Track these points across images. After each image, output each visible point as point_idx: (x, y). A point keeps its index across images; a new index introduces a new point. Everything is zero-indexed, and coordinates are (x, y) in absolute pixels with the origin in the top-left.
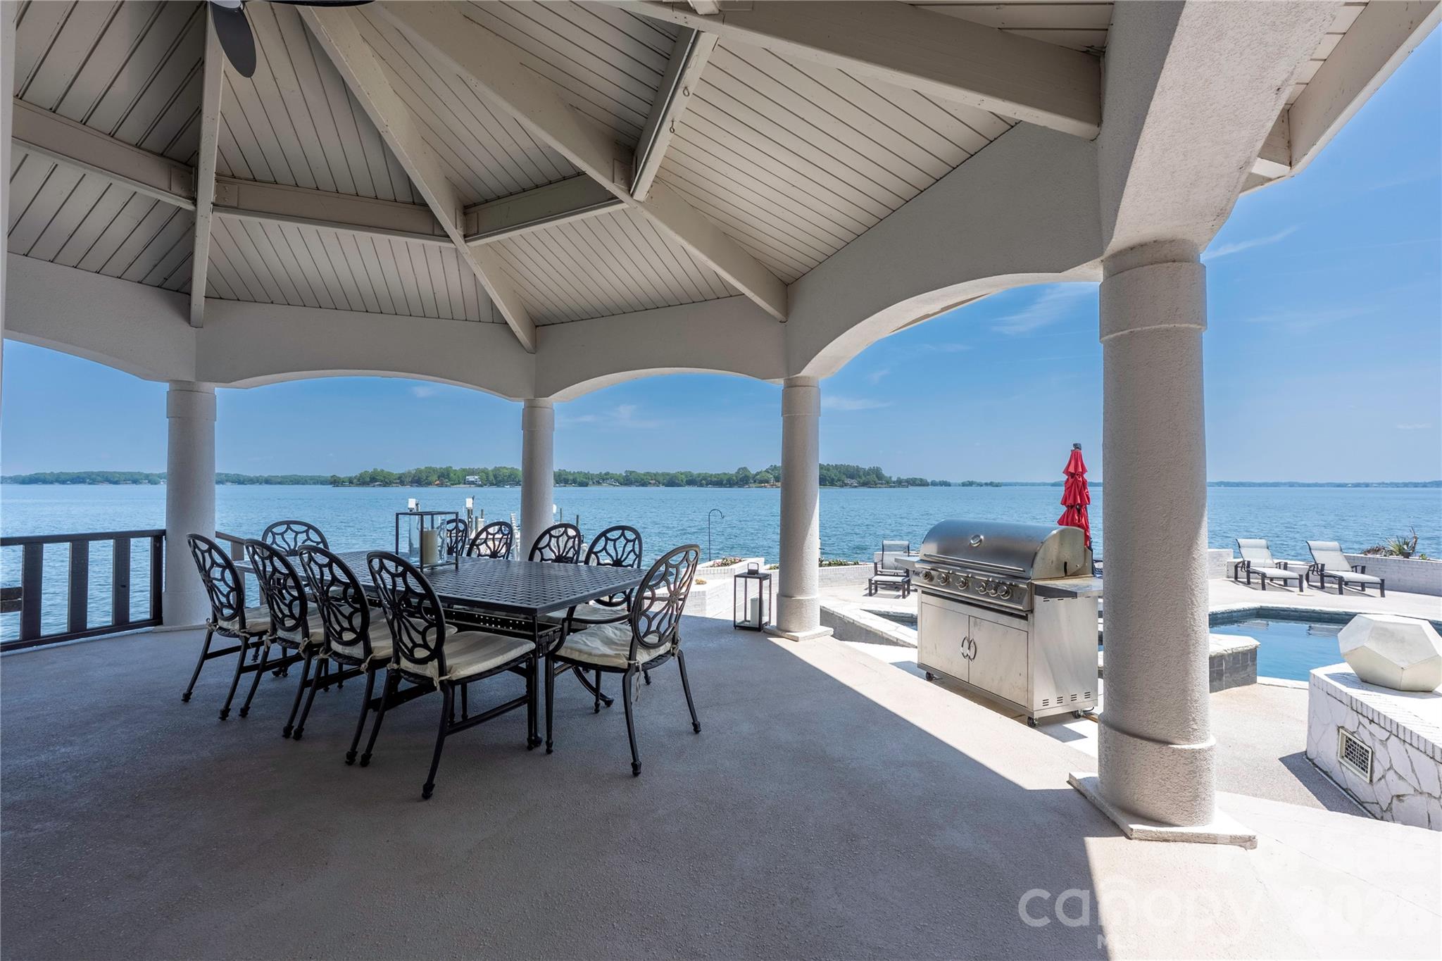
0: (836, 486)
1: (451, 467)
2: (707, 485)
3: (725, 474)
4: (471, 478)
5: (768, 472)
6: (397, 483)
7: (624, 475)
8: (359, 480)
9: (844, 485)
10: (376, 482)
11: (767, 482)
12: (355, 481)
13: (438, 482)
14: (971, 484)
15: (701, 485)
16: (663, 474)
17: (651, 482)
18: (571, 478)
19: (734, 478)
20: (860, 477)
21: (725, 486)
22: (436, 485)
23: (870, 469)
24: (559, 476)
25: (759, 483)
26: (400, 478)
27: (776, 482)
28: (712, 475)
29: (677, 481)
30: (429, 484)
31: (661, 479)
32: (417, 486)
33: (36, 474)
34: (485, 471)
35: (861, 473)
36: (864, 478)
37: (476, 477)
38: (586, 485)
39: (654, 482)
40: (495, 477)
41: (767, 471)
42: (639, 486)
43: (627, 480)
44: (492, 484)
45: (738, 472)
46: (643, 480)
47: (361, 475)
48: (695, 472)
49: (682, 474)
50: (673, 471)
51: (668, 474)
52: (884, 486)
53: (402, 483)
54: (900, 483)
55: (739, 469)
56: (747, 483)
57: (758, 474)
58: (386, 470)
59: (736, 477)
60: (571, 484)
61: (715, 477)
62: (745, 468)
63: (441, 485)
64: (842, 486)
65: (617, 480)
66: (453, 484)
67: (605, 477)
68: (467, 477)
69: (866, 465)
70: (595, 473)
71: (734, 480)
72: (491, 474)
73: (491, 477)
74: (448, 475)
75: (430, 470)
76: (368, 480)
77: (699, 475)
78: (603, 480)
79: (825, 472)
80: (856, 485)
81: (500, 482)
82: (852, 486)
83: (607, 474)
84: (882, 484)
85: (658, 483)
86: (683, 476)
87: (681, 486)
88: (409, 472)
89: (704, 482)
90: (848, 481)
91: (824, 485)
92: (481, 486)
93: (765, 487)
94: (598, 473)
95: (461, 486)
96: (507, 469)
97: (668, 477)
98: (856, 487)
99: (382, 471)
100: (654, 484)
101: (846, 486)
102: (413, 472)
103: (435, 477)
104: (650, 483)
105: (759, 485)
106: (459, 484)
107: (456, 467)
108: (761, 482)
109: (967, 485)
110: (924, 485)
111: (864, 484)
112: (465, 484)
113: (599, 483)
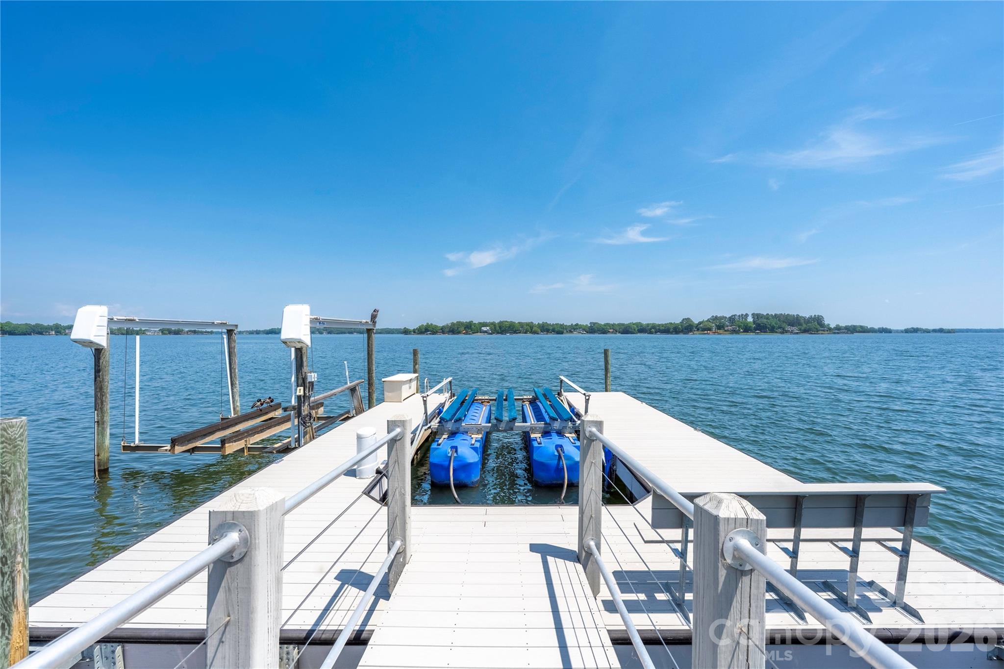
0: (776, 332)
1: (472, 321)
2: (656, 332)
3: (671, 323)
4: (484, 329)
5: (710, 321)
6: (440, 332)
7: (589, 325)
8: (418, 331)
9: (784, 332)
10: (428, 331)
11: (710, 329)
12: (417, 331)
13: (464, 331)
14: (915, 330)
15: (651, 333)
16: (619, 325)
17: (610, 330)
18: (551, 328)
19: (680, 326)
20: (801, 325)
21: (671, 333)
22: (464, 333)
23: (811, 318)
24: (542, 327)
25: (702, 331)
26: (442, 329)
27: (718, 329)
28: (659, 325)
29: (630, 330)
30: (459, 333)
31: (617, 328)
32: (452, 334)
33: (272, 329)
34: (493, 324)
35: (802, 321)
36: (805, 326)
37: (488, 328)
38: (562, 333)
39: (612, 330)
40: (500, 327)
41: (708, 320)
42: (601, 334)
43: (591, 330)
44: (498, 333)
45: (682, 322)
46: (604, 329)
47: (420, 327)
48: (644, 322)
49: (634, 324)
50: (626, 322)
51: (623, 325)
52: (826, 332)
53: (443, 333)
54: (838, 330)
55: (683, 319)
56: (691, 331)
57: (700, 323)
58: (434, 324)
59: (681, 326)
60: (551, 332)
61: (663, 326)
62: (688, 318)
63: (466, 333)
64: (782, 333)
65: (584, 330)
66: (474, 333)
67: (575, 327)
68: (482, 328)
69: (806, 313)
70: (568, 325)
71: (679, 329)
72: (497, 326)
73: (498, 328)
74: (471, 326)
75: (460, 324)
76: (424, 330)
77: (648, 325)
78: (574, 329)
79: (766, 320)
80: (797, 331)
81: (503, 331)
82: (792, 332)
83: (577, 325)
84: (824, 331)
85: (615, 332)
86: (635, 326)
87: (634, 333)
88: (447, 325)
89: (653, 330)
90: (788, 328)
91: (764, 332)
92: (491, 334)
93: (707, 333)
94: (570, 325)
95: (479, 334)
96: (508, 322)
97: (623, 327)
98: (797, 333)
99: (432, 324)
100: (612, 333)
101: (787, 332)
102: (450, 325)
103: (462, 329)
104: (609, 332)
105: (702, 332)
106: (477, 333)
107: (476, 321)
108: (704, 330)
109: (911, 332)
110: (864, 332)
111: (805, 331)
112: (481, 333)
113: (571, 332)
